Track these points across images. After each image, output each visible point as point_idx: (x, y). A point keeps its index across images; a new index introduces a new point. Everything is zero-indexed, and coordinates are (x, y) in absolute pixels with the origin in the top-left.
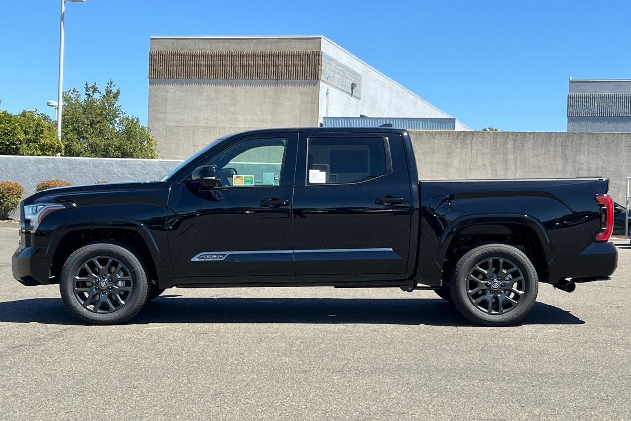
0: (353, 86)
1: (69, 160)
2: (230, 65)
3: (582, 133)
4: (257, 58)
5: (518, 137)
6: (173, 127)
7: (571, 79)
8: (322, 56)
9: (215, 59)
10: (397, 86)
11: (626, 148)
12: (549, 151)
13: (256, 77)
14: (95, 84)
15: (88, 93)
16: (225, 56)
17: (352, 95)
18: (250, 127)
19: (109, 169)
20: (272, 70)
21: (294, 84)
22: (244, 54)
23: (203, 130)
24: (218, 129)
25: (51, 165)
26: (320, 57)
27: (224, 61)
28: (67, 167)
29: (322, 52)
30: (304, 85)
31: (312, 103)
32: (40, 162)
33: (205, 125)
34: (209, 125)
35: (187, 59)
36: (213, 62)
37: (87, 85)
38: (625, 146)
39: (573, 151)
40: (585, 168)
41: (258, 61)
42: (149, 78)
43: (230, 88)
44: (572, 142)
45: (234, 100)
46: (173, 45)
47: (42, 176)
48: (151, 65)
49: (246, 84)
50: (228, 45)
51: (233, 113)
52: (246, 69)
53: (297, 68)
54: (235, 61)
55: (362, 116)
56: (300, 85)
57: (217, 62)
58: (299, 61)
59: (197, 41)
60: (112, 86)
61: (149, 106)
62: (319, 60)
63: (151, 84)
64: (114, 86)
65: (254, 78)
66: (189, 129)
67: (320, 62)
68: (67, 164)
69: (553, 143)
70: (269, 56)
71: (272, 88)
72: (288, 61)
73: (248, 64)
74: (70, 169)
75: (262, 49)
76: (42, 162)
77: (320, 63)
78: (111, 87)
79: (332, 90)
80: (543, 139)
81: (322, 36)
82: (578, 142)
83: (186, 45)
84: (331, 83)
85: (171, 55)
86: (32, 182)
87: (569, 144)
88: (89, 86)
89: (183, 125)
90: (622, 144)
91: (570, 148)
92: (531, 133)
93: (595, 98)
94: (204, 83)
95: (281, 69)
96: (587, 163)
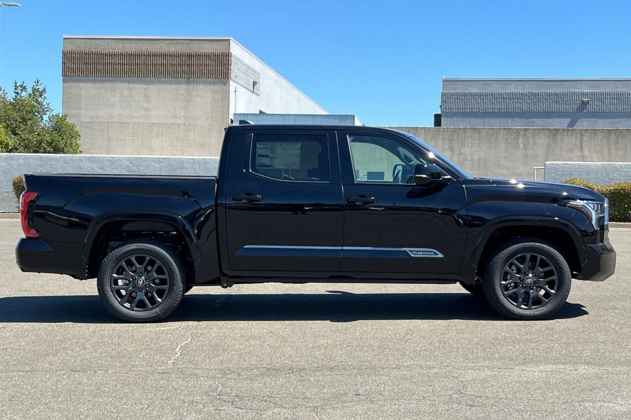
0: (255, 83)
1: (40, 157)
2: (143, 64)
3: (466, 128)
4: (169, 57)
5: (411, 132)
6: (87, 122)
7: (444, 78)
8: (231, 56)
9: (128, 58)
10: (285, 83)
11: (504, 141)
12: (438, 144)
13: (169, 76)
14: (23, 82)
15: (16, 91)
16: (138, 55)
17: (253, 92)
18: (164, 122)
19: (80, 165)
20: (184, 69)
21: (205, 83)
22: (156, 54)
23: (118, 126)
24: (132, 124)
25: (22, 162)
26: (230, 57)
27: (136, 60)
28: (38, 163)
29: (231, 53)
30: (214, 83)
31: (222, 100)
32: (12, 158)
33: (119, 121)
34: (123, 121)
35: (100, 58)
36: (126, 61)
37: (16, 83)
38: (503, 139)
39: (458, 144)
40: (469, 159)
41: (170, 61)
42: (62, 75)
43: (143, 86)
44: (458, 136)
45: (147, 97)
46: (86, 44)
47: (14, 172)
48: (64, 63)
49: (159, 82)
50: (140, 45)
51: (147, 109)
52: (158, 68)
53: (208, 68)
54: (147, 61)
55: (261, 112)
56: (210, 83)
57: (130, 61)
58: (210, 61)
59: (109, 40)
60: (39, 84)
61: (63, 102)
62: (228, 61)
63: (64, 81)
64: (40, 85)
65: (166, 77)
66: (103, 124)
67: (230, 62)
68: (38, 160)
69: (441, 137)
70: (181, 56)
71: (184, 86)
72: (199, 61)
73: (160, 63)
74: (41, 164)
75: (174, 50)
76: (13, 158)
77: (230, 64)
78: (37, 85)
79: (239, 88)
80: (432, 134)
81: (231, 38)
82: (463, 136)
83: (98, 44)
84: (239, 82)
85: (84, 54)
86: (4, 177)
87: (455, 137)
88: (18, 85)
89: (97, 121)
90: (501, 138)
91: (456, 141)
92: (422, 128)
93: (465, 95)
94: (117, 81)
95: (192, 69)
96: (471, 155)
